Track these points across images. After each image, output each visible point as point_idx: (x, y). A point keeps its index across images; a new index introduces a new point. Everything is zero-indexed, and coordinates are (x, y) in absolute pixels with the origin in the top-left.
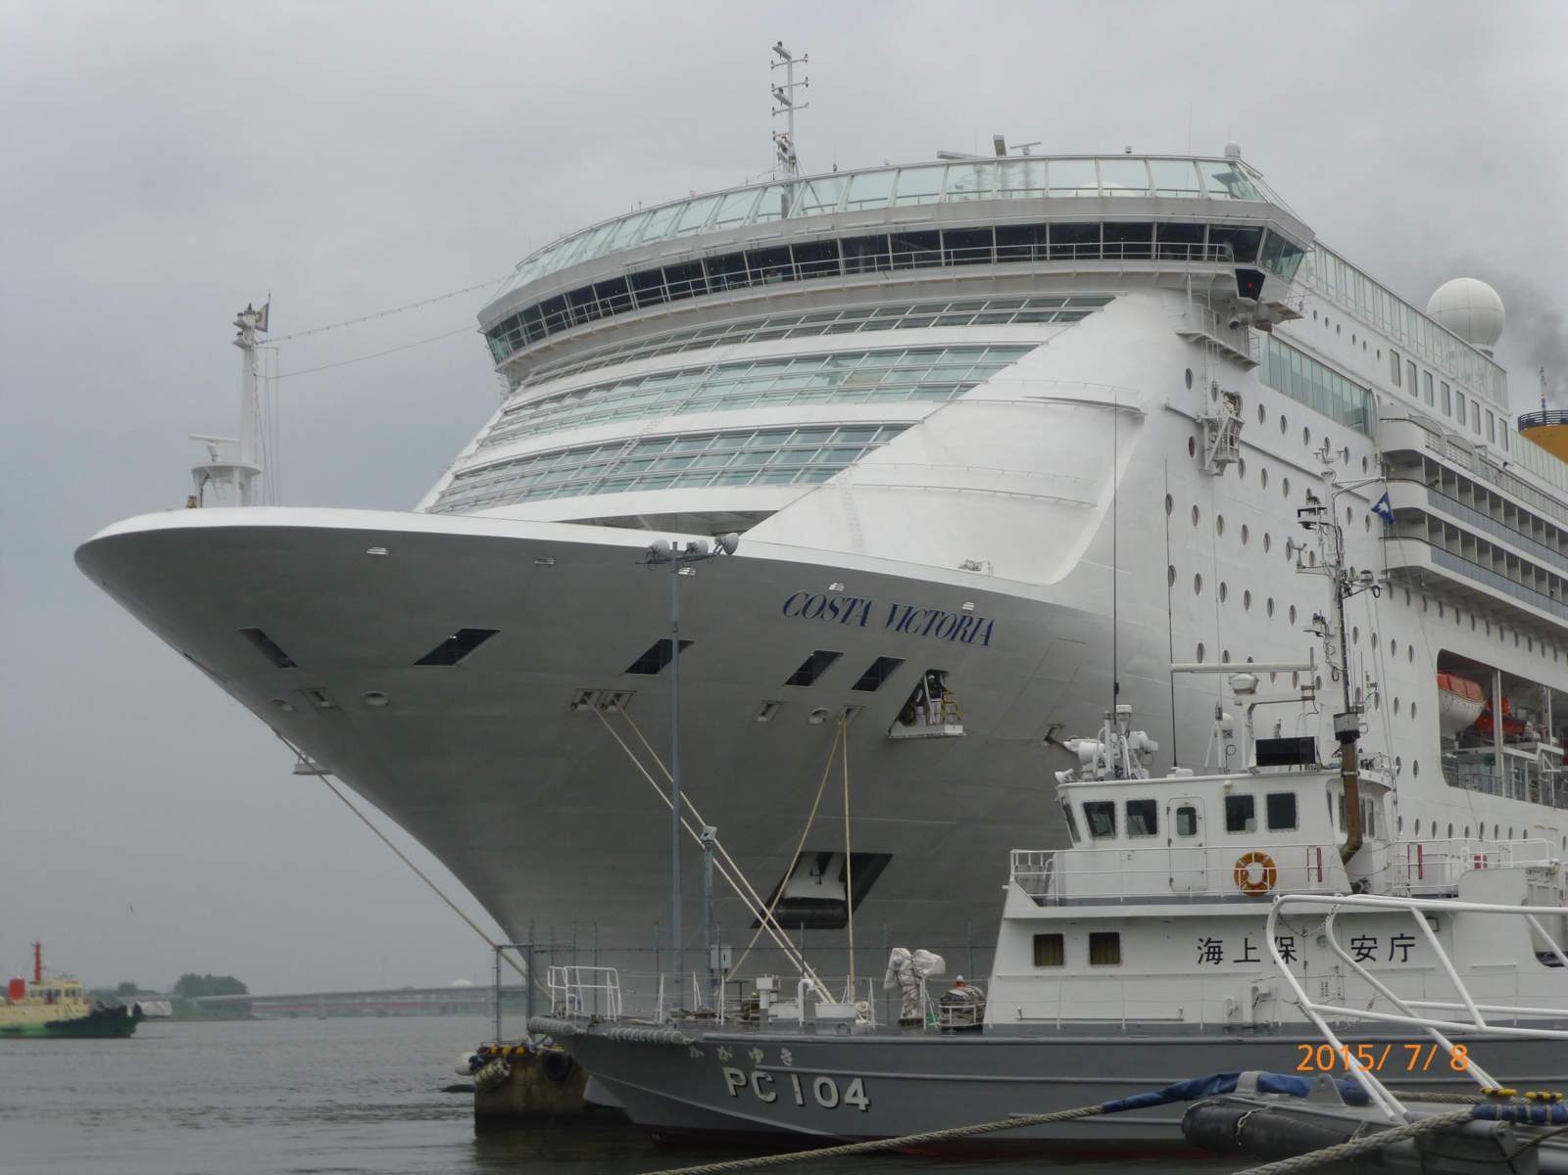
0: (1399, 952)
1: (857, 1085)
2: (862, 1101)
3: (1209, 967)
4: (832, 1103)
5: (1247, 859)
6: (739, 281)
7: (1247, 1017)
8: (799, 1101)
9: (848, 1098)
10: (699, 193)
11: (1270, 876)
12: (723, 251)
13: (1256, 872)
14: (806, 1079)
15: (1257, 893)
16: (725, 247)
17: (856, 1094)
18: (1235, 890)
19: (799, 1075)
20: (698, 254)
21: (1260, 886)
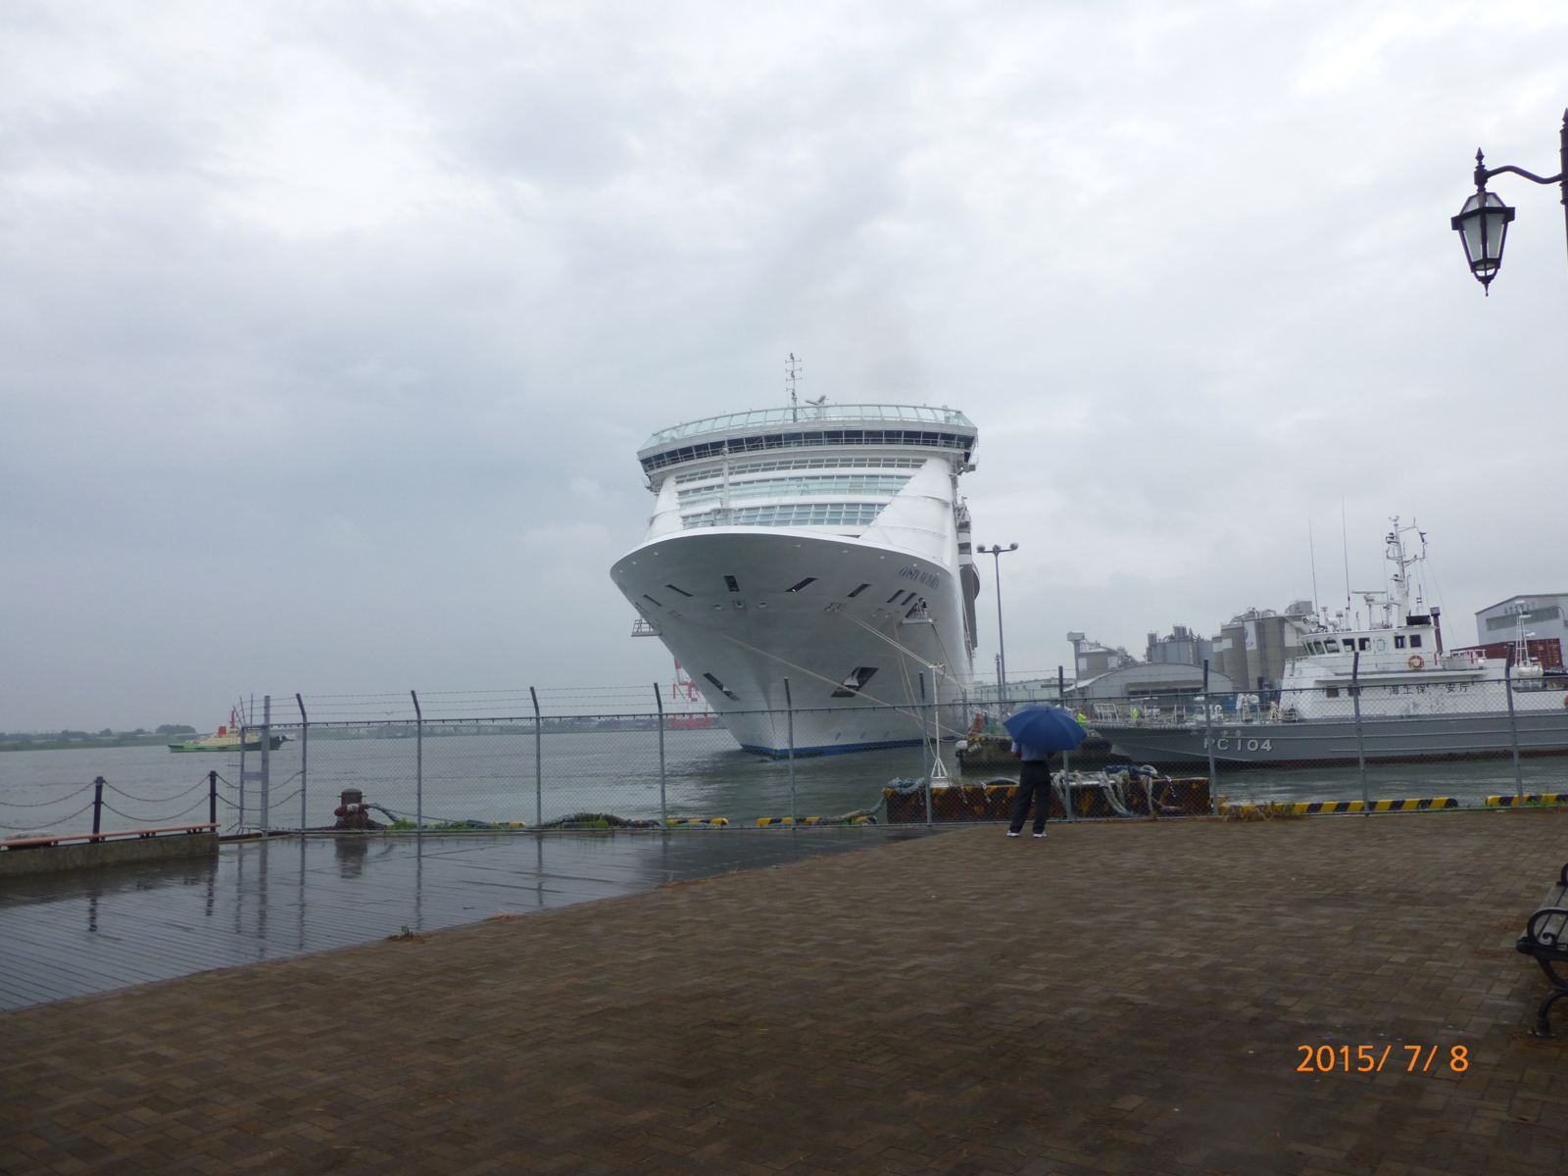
0: (1464, 689)
1: (1268, 742)
2: (1269, 748)
3: (1394, 695)
4: (1255, 749)
5: (1414, 657)
6: (779, 445)
7: (1412, 712)
8: (1239, 749)
9: (1263, 747)
10: (754, 410)
11: (1422, 663)
12: (773, 433)
13: (1417, 662)
14: (1244, 742)
15: (1417, 670)
16: (775, 432)
17: (1267, 746)
18: (1408, 668)
19: (1242, 740)
20: (762, 433)
21: (1419, 667)
